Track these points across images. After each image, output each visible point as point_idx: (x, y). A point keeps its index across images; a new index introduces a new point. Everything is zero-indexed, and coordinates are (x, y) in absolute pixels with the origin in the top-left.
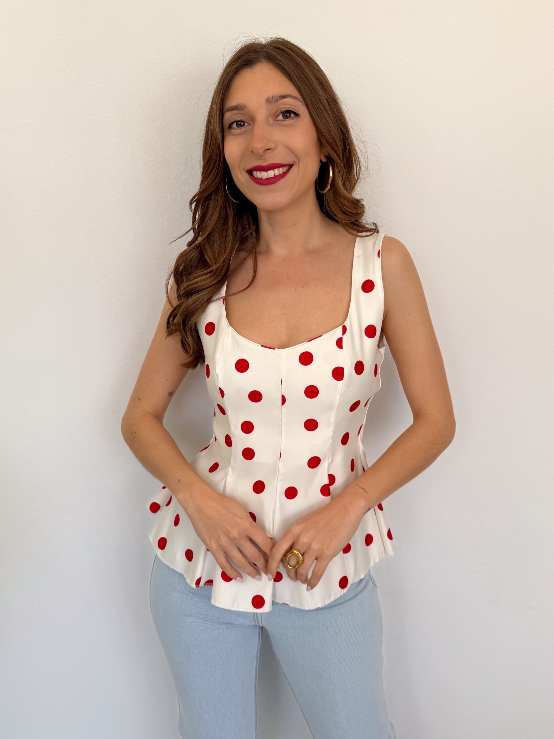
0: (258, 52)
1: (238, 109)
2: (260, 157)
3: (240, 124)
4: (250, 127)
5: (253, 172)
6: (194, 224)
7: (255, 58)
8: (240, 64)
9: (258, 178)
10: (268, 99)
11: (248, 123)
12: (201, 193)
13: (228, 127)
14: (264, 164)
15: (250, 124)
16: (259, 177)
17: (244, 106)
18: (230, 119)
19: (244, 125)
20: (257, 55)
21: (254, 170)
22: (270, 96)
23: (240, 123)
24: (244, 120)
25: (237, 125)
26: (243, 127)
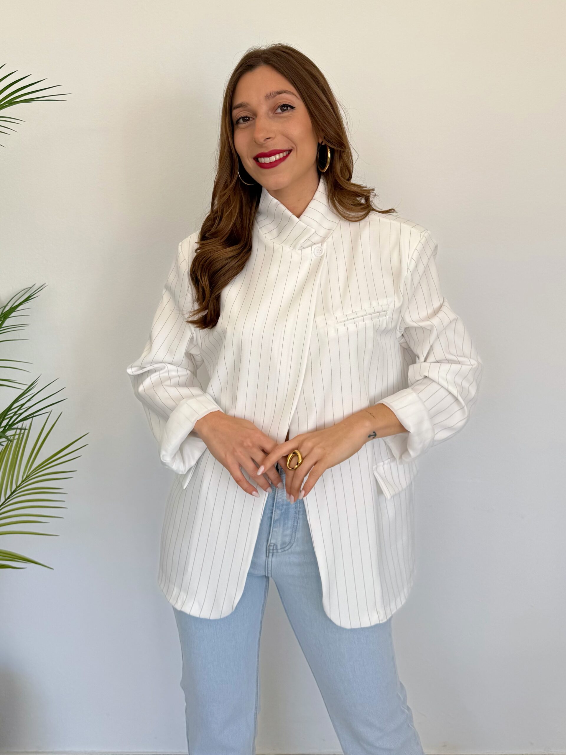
0: (258, 58)
1: (243, 107)
2: (262, 145)
4: (254, 121)
5: (258, 158)
7: (255, 63)
11: (252, 118)
13: (236, 123)
14: (266, 151)
15: (254, 119)
16: (264, 162)
18: (237, 116)
19: (249, 120)
23: (246, 118)
24: (249, 116)
25: (243, 120)
26: (248, 122)
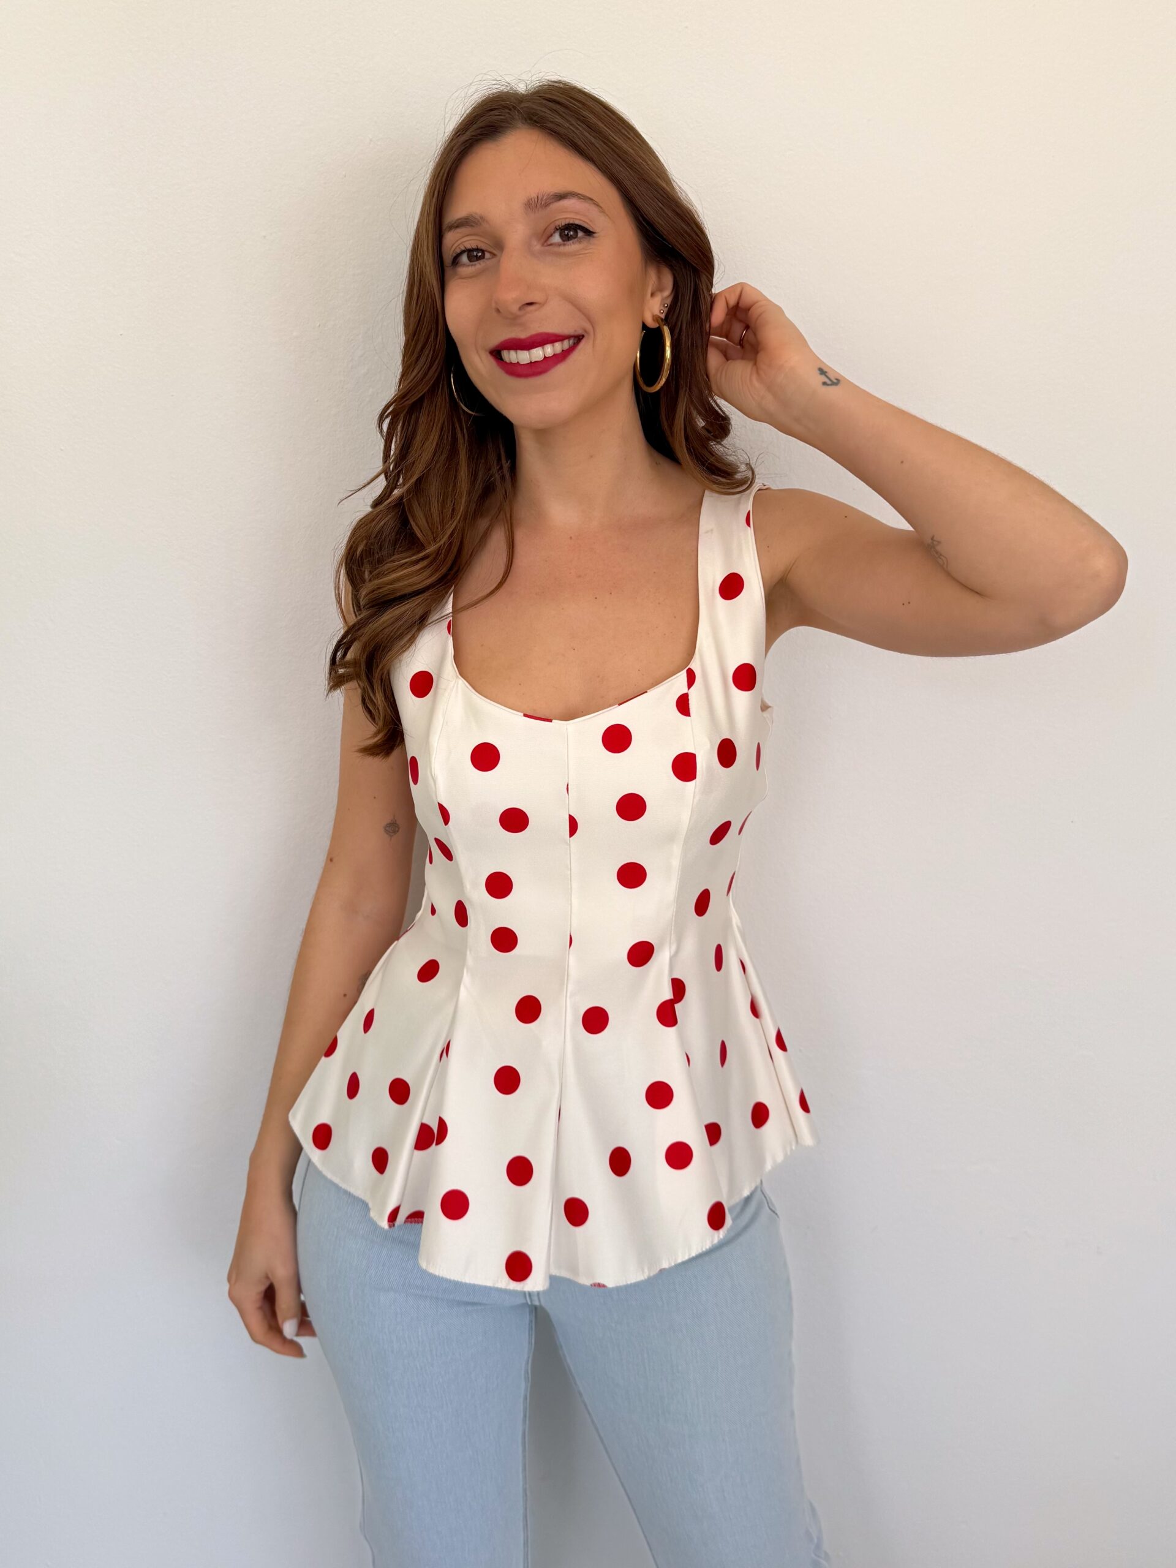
0: (510, 110)
1: (468, 225)
2: (514, 320)
3: (475, 254)
4: (494, 260)
5: (502, 352)
6: (388, 462)
7: (502, 121)
8: (473, 134)
9: (511, 363)
10: (528, 201)
11: (490, 253)
12: (400, 399)
13: (451, 262)
14: (523, 335)
15: (494, 255)
16: (514, 361)
17: (481, 217)
18: (454, 247)
19: (483, 257)
20: (507, 115)
21: (503, 350)
22: (534, 195)
24: (483, 247)
26: (481, 261)
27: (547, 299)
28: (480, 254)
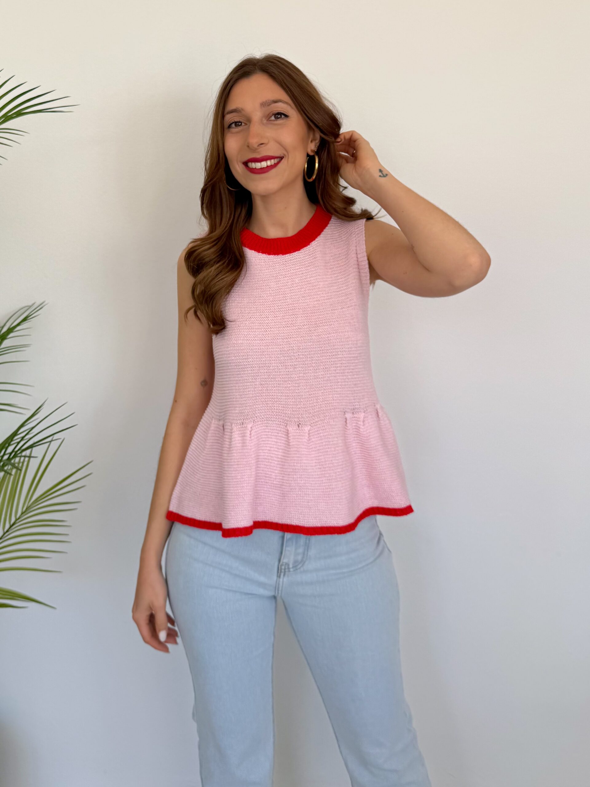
1: (237, 112)
2: (255, 150)
3: (237, 124)
4: (246, 126)
5: (248, 163)
7: (251, 70)
10: (262, 103)
11: (244, 123)
13: (227, 127)
14: (258, 156)
16: (254, 167)
17: (242, 109)
18: (229, 121)
20: (253, 68)
22: (264, 100)
25: (236, 125)
27: (269, 142)
28: (240, 124)
